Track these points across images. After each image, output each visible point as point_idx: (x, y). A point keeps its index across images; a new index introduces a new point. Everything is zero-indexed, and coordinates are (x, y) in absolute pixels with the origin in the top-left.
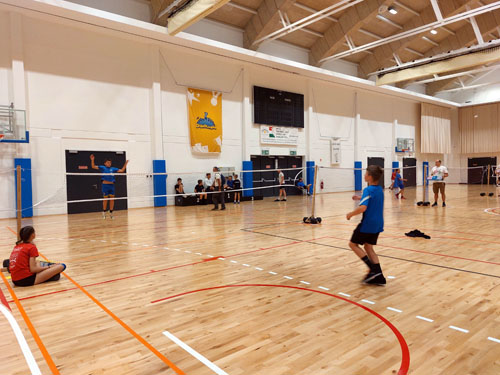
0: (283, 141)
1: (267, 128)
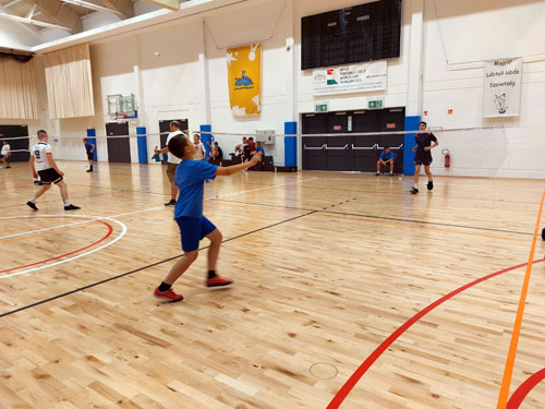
0: (354, 87)
1: (323, 72)
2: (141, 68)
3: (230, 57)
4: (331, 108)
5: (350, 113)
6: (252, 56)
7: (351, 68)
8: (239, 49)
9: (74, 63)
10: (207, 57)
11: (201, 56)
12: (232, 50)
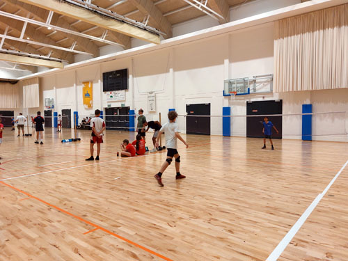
0: (117, 99)
1: (109, 93)
2: (56, 88)
3: (83, 86)
4: (112, 106)
5: (118, 108)
6: (90, 86)
7: (116, 92)
8: (86, 83)
9: (33, 85)
10: (77, 85)
11: (75, 85)
12: (84, 83)
